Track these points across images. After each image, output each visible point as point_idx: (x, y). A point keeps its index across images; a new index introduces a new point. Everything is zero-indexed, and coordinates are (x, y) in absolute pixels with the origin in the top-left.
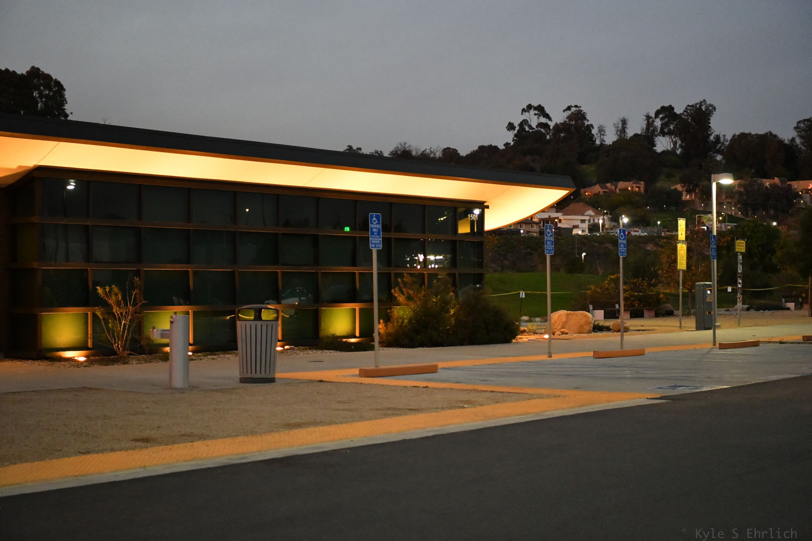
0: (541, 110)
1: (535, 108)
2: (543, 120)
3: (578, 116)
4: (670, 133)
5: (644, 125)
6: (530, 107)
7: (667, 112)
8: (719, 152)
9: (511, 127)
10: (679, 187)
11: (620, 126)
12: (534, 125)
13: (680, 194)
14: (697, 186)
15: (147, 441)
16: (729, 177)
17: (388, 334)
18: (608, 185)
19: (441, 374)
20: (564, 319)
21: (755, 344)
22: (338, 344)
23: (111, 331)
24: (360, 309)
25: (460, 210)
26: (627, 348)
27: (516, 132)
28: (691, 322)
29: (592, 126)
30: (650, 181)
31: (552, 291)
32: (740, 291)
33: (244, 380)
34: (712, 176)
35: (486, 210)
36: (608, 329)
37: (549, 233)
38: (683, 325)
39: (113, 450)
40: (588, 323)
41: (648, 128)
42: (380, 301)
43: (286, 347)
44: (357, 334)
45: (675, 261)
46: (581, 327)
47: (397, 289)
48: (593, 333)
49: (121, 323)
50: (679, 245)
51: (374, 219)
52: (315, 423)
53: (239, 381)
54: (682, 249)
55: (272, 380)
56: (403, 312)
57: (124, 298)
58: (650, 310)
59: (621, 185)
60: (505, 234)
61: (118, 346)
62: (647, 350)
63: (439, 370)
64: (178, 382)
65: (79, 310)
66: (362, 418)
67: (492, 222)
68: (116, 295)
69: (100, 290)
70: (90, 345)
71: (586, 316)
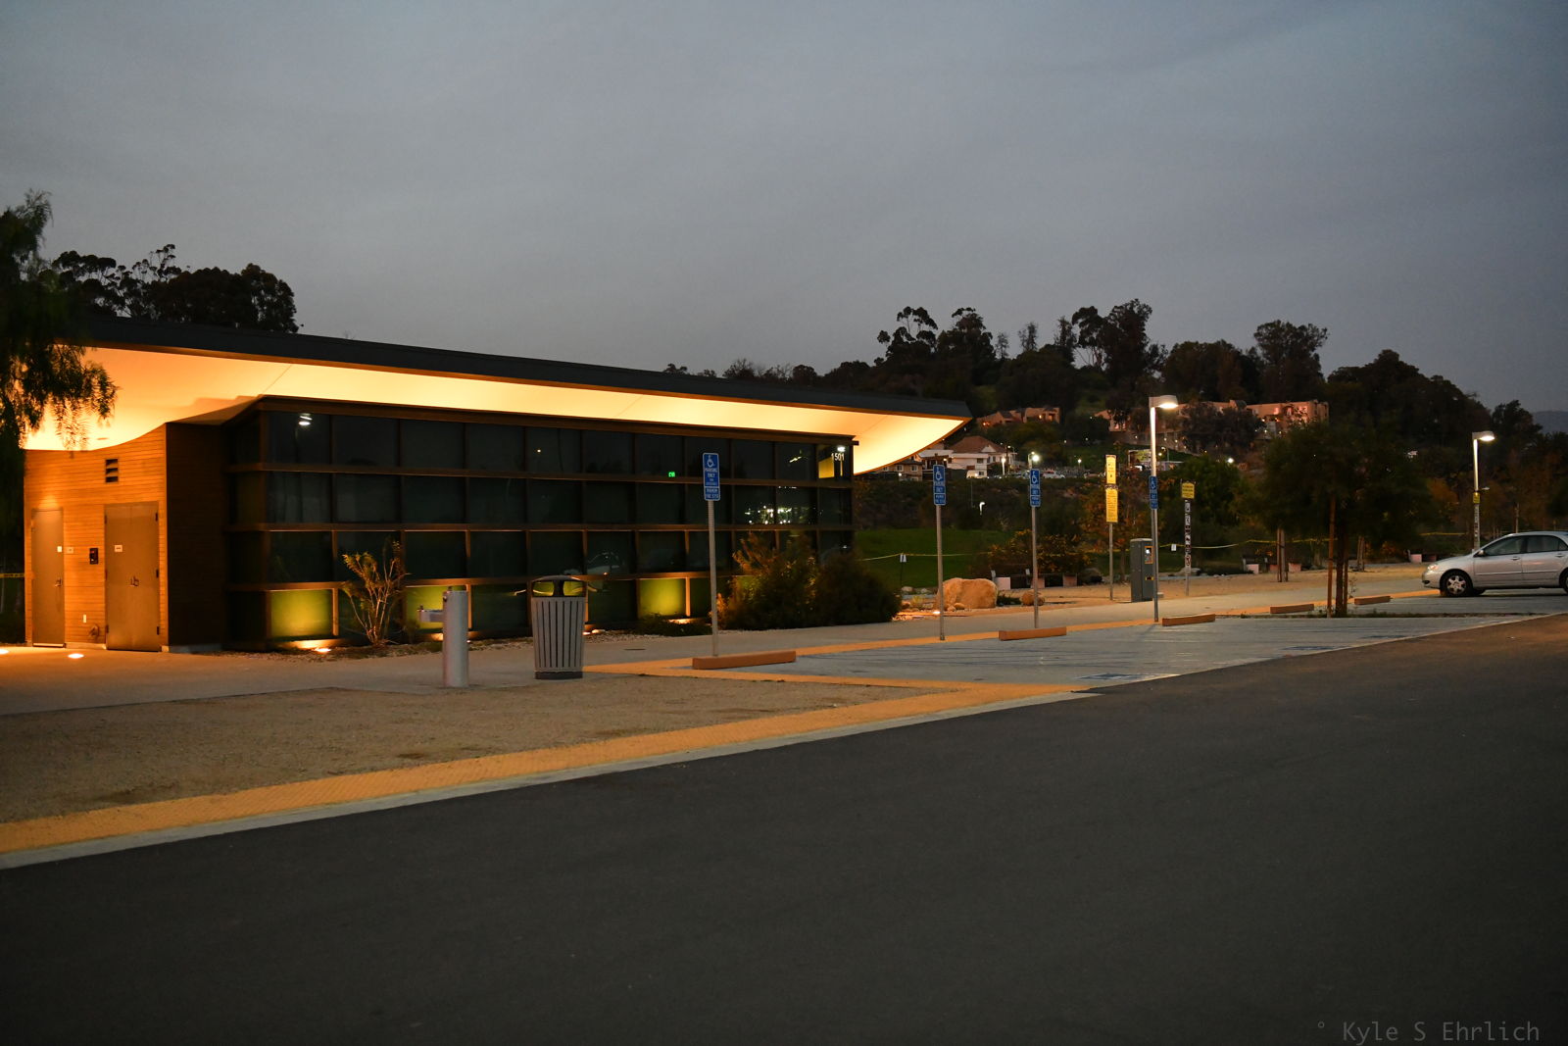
0: (922, 315)
1: (915, 313)
2: (926, 328)
3: (972, 322)
4: (1092, 343)
5: (1058, 332)
6: (908, 311)
7: (1088, 315)
8: (1157, 367)
9: (883, 337)
10: (1105, 414)
11: (1027, 334)
12: (914, 333)
13: (1107, 423)
14: (1128, 412)
15: (417, 757)
16: (1171, 400)
17: (729, 612)
18: (1013, 412)
19: (800, 664)
20: (958, 589)
21: (1210, 619)
22: (662, 626)
23: (364, 614)
24: (691, 580)
25: (821, 447)
26: (1042, 626)
27: (890, 343)
28: (1125, 592)
29: (990, 334)
30: (1067, 407)
31: (943, 553)
32: (1188, 549)
33: (540, 676)
34: (1150, 399)
35: (855, 447)
36: (1017, 602)
37: (938, 476)
38: (1114, 595)
39: (373, 769)
40: (990, 593)
41: (1063, 337)
42: (718, 569)
43: (594, 631)
44: (688, 613)
45: (1103, 511)
46: (982, 598)
47: (739, 552)
48: (997, 608)
49: (376, 603)
50: (1108, 491)
51: (710, 460)
52: (637, 731)
53: (534, 676)
54: (1112, 496)
55: (579, 675)
56: (747, 583)
57: (379, 569)
58: (1071, 576)
59: (1030, 412)
60: (879, 478)
61: (372, 632)
62: (1069, 629)
63: (797, 659)
64: (455, 678)
65: (319, 587)
66: (699, 724)
67: (864, 462)
68: (369, 565)
69: (348, 559)
70: (335, 632)
71: (988, 585)
